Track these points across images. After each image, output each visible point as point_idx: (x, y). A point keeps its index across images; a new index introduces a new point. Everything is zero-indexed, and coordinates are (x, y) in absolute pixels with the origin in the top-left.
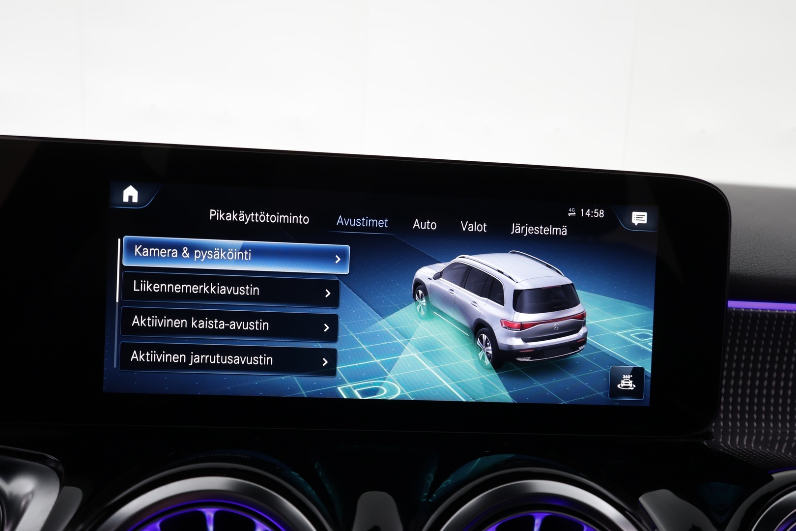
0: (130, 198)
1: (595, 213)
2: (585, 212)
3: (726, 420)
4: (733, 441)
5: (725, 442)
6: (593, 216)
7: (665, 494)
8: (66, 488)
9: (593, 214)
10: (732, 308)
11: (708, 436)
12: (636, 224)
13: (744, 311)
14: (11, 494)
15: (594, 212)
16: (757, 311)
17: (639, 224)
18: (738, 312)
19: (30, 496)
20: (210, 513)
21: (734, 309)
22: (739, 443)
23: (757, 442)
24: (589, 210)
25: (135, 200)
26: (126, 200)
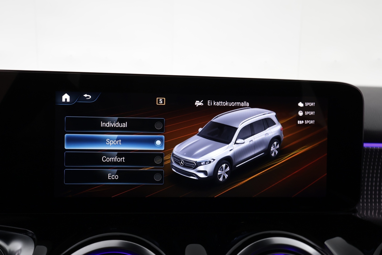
0: (66, 99)
3: (363, 203)
4: (367, 213)
7: (338, 240)
8: (38, 247)
10: (365, 147)
14: (10, 251)
18: (368, 149)
19: (20, 252)
22: (370, 214)
23: (379, 213)
25: (68, 100)
26: (64, 100)
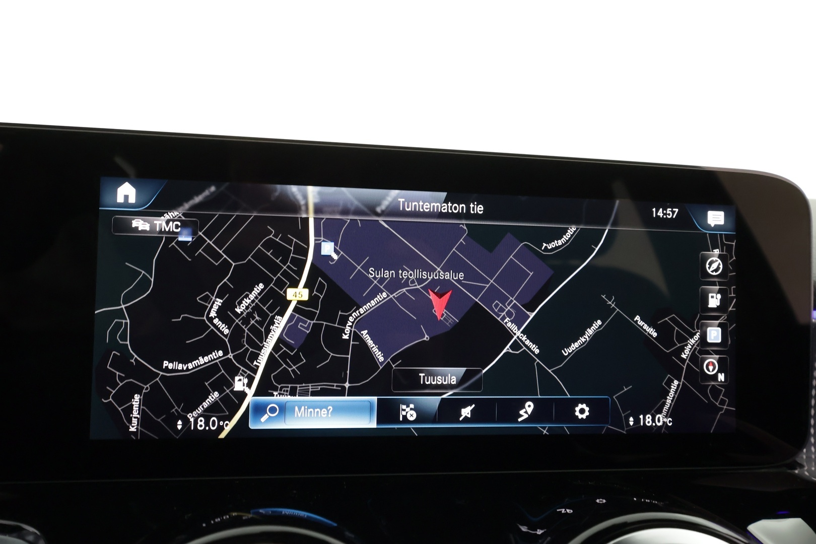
0: (126, 197)
1: (668, 212)
2: (657, 212)
6: (666, 216)
9: (666, 214)
12: (713, 226)
15: (666, 211)
17: (715, 225)
24: (661, 210)
25: (132, 200)
26: (120, 199)
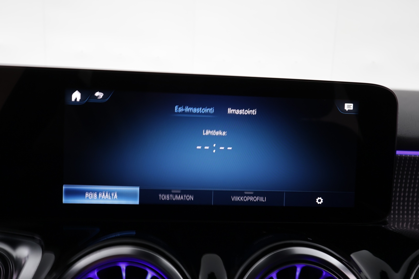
3: (394, 214)
4: (398, 225)
5: (394, 226)
7: (365, 252)
8: (46, 253)
10: (398, 155)
11: (385, 223)
13: (400, 156)
14: (17, 257)
16: (406, 156)
17: (348, 110)
18: (401, 157)
19: (27, 258)
20: (123, 266)
21: (399, 155)
22: (401, 226)
23: (411, 226)
25: (79, 100)
